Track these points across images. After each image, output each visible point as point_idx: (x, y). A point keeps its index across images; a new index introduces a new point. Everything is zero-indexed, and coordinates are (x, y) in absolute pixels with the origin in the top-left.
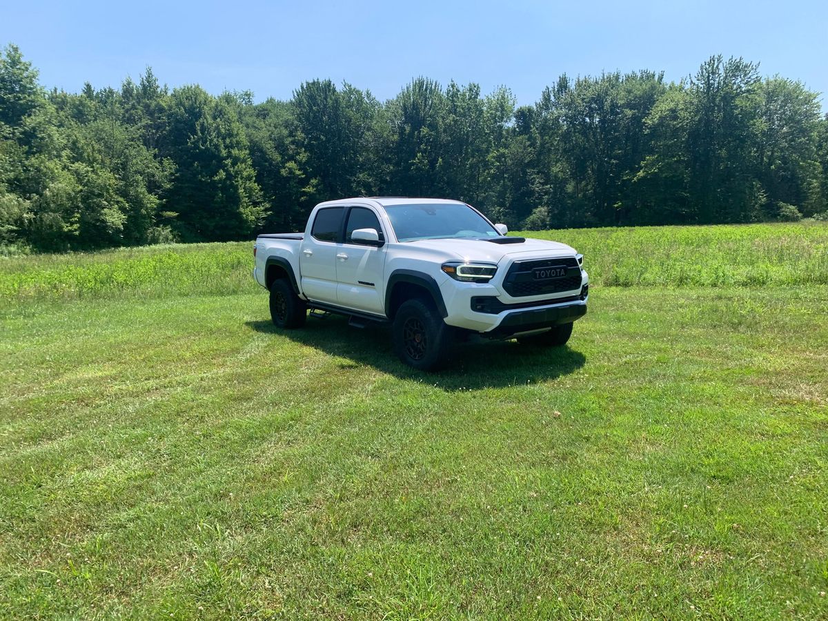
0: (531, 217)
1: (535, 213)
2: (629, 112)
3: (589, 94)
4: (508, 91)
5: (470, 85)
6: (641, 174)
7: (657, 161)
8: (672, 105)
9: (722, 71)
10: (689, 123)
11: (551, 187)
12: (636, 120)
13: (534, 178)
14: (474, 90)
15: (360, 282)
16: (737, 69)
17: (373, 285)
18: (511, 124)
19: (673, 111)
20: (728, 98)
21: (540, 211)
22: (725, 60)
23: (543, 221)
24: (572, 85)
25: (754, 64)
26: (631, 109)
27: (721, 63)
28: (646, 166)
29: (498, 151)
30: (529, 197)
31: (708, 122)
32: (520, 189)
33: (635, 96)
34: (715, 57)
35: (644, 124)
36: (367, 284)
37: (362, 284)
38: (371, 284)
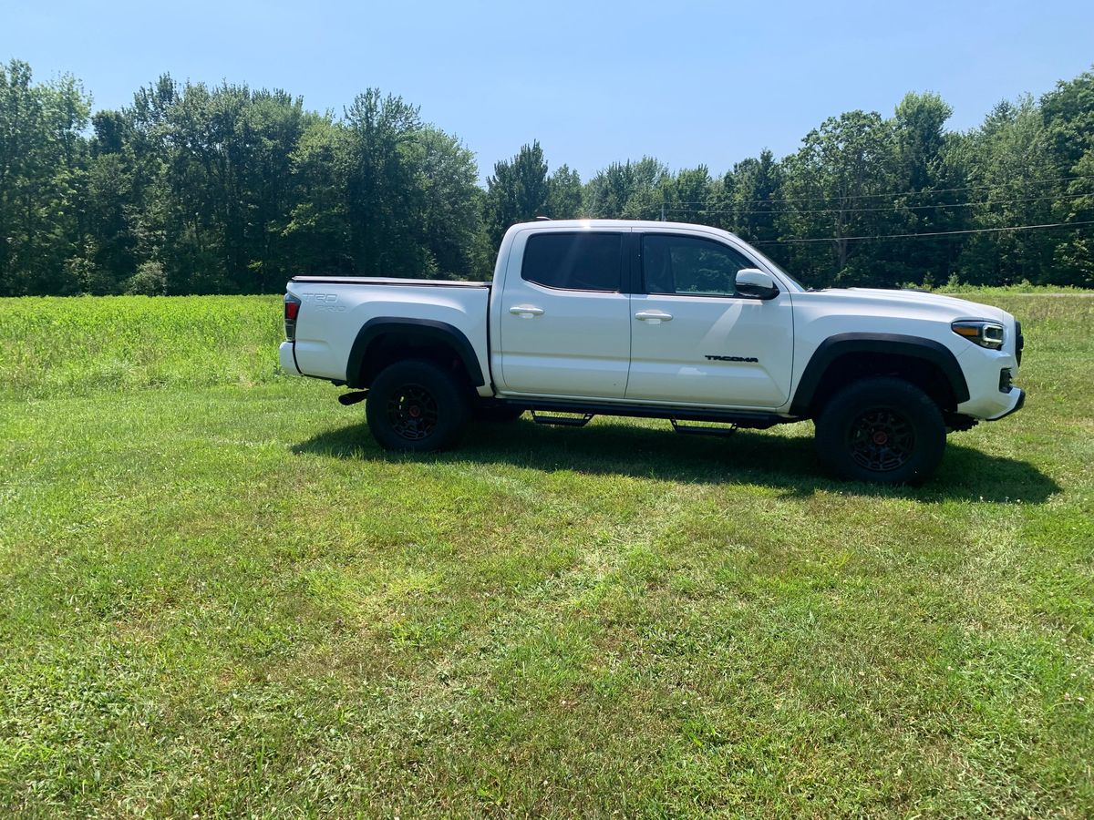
0: (138, 275)
1: (142, 270)
2: (270, 144)
3: (210, 108)
4: (77, 82)
5: (13, 62)
6: (292, 225)
7: (313, 211)
8: (325, 141)
9: (379, 109)
10: (347, 166)
11: (163, 234)
12: (280, 154)
13: (135, 219)
14: (21, 73)
15: (709, 358)
16: (396, 109)
17: (756, 360)
18: (89, 133)
19: (327, 149)
20: (389, 143)
21: (151, 268)
22: (384, 96)
23: (157, 282)
24: (180, 91)
25: (415, 107)
26: (270, 139)
27: (379, 100)
28: (298, 216)
29: (72, 173)
30: (130, 247)
31: (369, 170)
32: (114, 234)
33: (275, 122)
34: (373, 90)
35: (291, 160)
36: (733, 359)
37: (718, 361)
38: (748, 360)
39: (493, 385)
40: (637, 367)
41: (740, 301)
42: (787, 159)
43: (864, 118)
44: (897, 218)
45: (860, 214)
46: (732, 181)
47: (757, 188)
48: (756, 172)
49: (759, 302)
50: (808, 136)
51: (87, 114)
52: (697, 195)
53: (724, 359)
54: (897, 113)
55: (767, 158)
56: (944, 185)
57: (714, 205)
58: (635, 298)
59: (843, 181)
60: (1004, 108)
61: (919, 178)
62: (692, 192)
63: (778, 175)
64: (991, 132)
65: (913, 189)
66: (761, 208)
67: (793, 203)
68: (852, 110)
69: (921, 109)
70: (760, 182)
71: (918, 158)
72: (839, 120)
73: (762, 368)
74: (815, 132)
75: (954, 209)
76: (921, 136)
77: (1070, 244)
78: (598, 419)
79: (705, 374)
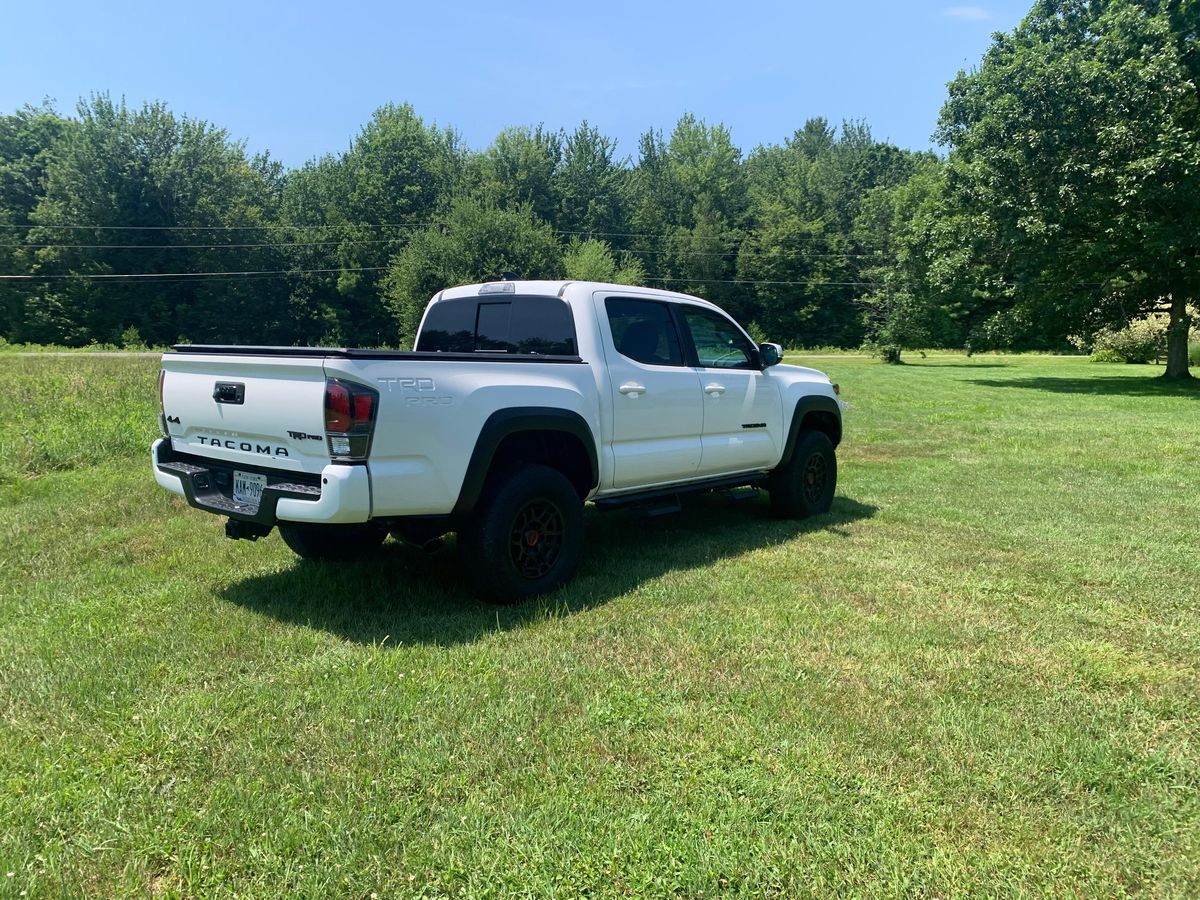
15: (744, 426)
36: (755, 426)
37: (747, 429)
38: (761, 425)
40: (706, 442)
41: (752, 373)
49: (760, 373)
53: (751, 426)
73: (767, 431)
77: (42, 299)
79: (742, 442)
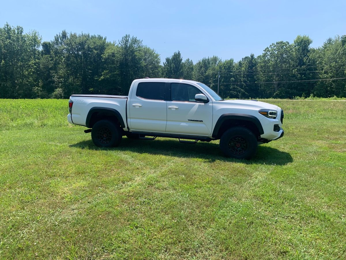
0: (54, 93)
1: (56, 91)
2: (96, 52)
3: (78, 41)
4: (37, 33)
5: (18, 27)
6: (102, 77)
7: (109, 73)
8: (113, 51)
9: (130, 41)
10: (119, 59)
11: (62, 80)
12: (99, 56)
13: (54, 75)
14: (20, 30)
15: (189, 120)
16: (135, 41)
17: (202, 121)
18: (41, 49)
19: (113, 53)
20: (133, 52)
21: (59, 90)
22: (131, 37)
23: (60, 95)
24: (68, 36)
25: (141, 40)
26: (96, 50)
27: (129, 38)
28: (104, 74)
29: (36, 61)
30: (53, 84)
31: (126, 60)
32: (48, 80)
33: (97, 45)
34: (128, 35)
35: (102, 57)
36: (196, 121)
37: (191, 121)
38: (200, 121)
39: (128, 128)
40: (169, 123)
41: (198, 104)
42: (259, 56)
43: (284, 43)
44: (294, 76)
45: (282, 74)
46: (241, 63)
47: (249, 66)
48: (249, 61)
49: (203, 104)
50: (266, 49)
51: (40, 42)
52: (230, 68)
53: (193, 121)
54: (294, 42)
55: (252, 56)
56: (309, 65)
57: (235, 71)
58: (168, 102)
59: (277, 64)
60: (330, 40)
61: (301, 63)
62: (228, 67)
63: (256, 62)
64: (325, 48)
65: (299, 66)
66: (250, 72)
67: (260, 71)
68: (280, 41)
69: (302, 41)
70: (250, 64)
71: (301, 56)
72: (275, 44)
73: (204, 123)
74: (268, 48)
75: (313, 73)
76: (302, 49)
78: (158, 138)
79: (188, 125)
